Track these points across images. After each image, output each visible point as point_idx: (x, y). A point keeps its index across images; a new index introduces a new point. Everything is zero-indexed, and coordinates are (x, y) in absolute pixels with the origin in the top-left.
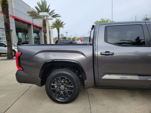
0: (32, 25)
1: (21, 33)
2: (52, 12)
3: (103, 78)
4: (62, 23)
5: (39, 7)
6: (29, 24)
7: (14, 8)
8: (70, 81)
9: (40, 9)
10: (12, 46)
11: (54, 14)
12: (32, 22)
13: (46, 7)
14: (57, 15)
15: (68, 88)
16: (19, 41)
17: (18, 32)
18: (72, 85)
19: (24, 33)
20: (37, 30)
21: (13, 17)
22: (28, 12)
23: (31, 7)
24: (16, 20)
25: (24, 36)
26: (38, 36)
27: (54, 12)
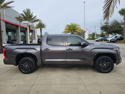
0: (19, 27)
1: (10, 32)
2: (35, 17)
3: (45, 60)
4: (44, 24)
5: (24, 14)
6: (17, 26)
7: (4, 14)
8: (30, 62)
9: (25, 15)
10: (2, 44)
11: (36, 19)
12: (19, 24)
13: (30, 13)
14: (38, 20)
15: (29, 66)
16: (8, 39)
17: (8, 31)
18: (31, 64)
19: (13, 32)
20: (24, 30)
21: (4, 21)
22: (16, 18)
23: (19, 13)
24: (6, 23)
25: (13, 34)
26: (25, 34)
27: (36, 17)
